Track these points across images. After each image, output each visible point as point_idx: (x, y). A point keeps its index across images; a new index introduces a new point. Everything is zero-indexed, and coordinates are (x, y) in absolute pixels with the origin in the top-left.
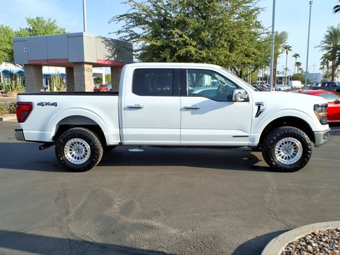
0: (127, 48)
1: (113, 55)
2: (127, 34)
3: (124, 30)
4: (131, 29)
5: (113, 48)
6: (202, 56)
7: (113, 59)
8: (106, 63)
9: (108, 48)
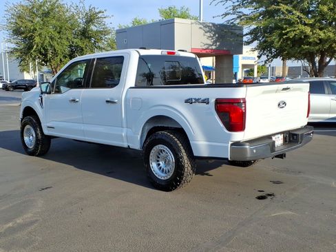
0: (232, 33)
1: (215, 42)
2: (235, 16)
3: (231, 12)
4: (238, 10)
5: (214, 35)
6: (320, 37)
7: (214, 47)
8: (204, 52)
9: (208, 34)
